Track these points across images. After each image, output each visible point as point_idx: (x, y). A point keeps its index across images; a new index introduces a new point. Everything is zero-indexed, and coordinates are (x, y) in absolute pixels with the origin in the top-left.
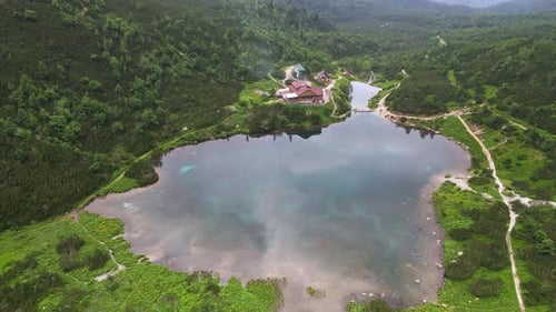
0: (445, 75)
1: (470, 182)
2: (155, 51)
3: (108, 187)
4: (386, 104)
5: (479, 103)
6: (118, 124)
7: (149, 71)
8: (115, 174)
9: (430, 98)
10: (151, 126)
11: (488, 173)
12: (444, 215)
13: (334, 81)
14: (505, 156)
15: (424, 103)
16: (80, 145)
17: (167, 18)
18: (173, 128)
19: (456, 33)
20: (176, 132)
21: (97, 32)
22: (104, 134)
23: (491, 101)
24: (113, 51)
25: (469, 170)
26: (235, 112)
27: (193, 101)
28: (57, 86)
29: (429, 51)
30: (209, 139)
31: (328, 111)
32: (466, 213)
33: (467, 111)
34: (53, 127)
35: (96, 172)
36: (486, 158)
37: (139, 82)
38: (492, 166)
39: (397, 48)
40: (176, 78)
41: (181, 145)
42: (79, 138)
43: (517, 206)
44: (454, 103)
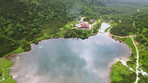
0: (132, 23)
1: (128, 62)
2: (44, 11)
3: (16, 51)
4: (110, 31)
5: (140, 34)
6: (25, 32)
7: (40, 17)
8: (19, 47)
9: (123, 31)
10: (35, 33)
11: (135, 60)
12: (113, 74)
13: (96, 22)
14: (143, 54)
15: (121, 32)
16: (12, 38)
17: (51, 1)
18: (42, 34)
19: (144, 8)
20: (42, 35)
21: (28, 5)
22: (20, 35)
23: (144, 34)
24: (31, 11)
25: (129, 58)
26: (62, 30)
27: (51, 26)
28: (11, 20)
29: (132, 14)
30: (51, 38)
31: (89, 32)
32: (120, 75)
33: (135, 36)
34: (6, 32)
35: (13, 46)
36: (136, 54)
37: (36, 20)
38: (138, 57)
39: (123, 12)
40: (47, 19)
41: (43, 39)
42: (12, 36)
43: (140, 75)
44: (131, 33)
